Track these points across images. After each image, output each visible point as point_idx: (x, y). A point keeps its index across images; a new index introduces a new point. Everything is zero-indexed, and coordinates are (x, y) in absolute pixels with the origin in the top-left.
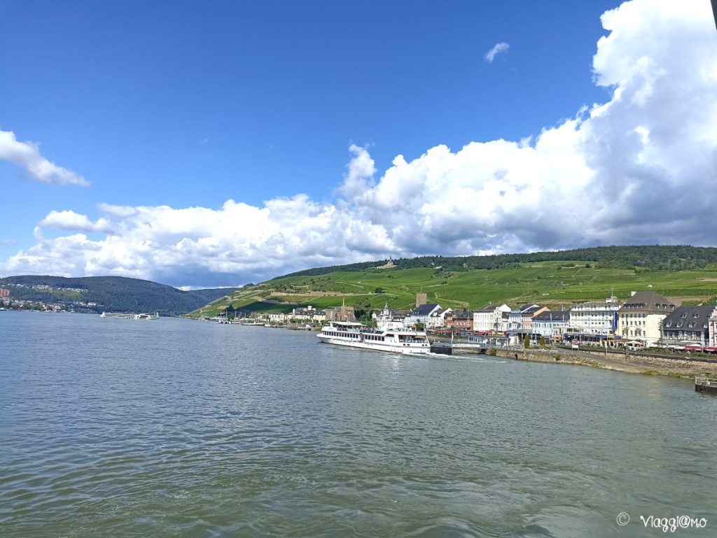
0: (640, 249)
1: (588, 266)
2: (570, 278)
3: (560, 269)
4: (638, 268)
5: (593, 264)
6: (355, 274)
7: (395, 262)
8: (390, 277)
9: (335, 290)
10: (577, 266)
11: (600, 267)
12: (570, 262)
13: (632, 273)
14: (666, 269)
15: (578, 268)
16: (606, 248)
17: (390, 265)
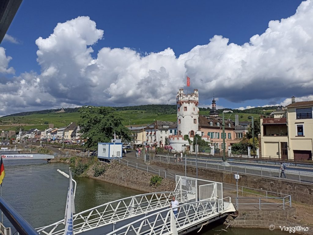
0: (162, 106)
1: (142, 112)
2: (135, 117)
3: (132, 113)
4: (159, 113)
5: (144, 111)
6: (43, 115)
7: (65, 110)
8: (61, 116)
9: (25, 123)
10: (138, 112)
11: (146, 113)
12: (136, 111)
13: (157, 115)
14: (168, 114)
15: (139, 113)
16: (150, 105)
17: (63, 111)
